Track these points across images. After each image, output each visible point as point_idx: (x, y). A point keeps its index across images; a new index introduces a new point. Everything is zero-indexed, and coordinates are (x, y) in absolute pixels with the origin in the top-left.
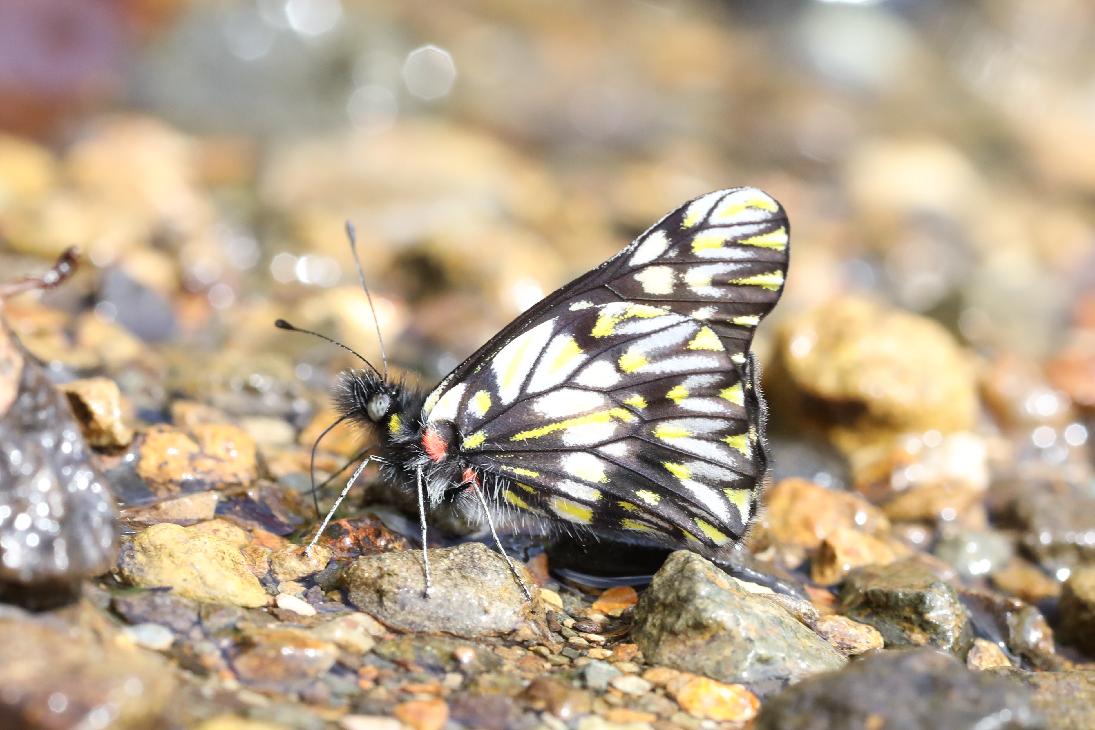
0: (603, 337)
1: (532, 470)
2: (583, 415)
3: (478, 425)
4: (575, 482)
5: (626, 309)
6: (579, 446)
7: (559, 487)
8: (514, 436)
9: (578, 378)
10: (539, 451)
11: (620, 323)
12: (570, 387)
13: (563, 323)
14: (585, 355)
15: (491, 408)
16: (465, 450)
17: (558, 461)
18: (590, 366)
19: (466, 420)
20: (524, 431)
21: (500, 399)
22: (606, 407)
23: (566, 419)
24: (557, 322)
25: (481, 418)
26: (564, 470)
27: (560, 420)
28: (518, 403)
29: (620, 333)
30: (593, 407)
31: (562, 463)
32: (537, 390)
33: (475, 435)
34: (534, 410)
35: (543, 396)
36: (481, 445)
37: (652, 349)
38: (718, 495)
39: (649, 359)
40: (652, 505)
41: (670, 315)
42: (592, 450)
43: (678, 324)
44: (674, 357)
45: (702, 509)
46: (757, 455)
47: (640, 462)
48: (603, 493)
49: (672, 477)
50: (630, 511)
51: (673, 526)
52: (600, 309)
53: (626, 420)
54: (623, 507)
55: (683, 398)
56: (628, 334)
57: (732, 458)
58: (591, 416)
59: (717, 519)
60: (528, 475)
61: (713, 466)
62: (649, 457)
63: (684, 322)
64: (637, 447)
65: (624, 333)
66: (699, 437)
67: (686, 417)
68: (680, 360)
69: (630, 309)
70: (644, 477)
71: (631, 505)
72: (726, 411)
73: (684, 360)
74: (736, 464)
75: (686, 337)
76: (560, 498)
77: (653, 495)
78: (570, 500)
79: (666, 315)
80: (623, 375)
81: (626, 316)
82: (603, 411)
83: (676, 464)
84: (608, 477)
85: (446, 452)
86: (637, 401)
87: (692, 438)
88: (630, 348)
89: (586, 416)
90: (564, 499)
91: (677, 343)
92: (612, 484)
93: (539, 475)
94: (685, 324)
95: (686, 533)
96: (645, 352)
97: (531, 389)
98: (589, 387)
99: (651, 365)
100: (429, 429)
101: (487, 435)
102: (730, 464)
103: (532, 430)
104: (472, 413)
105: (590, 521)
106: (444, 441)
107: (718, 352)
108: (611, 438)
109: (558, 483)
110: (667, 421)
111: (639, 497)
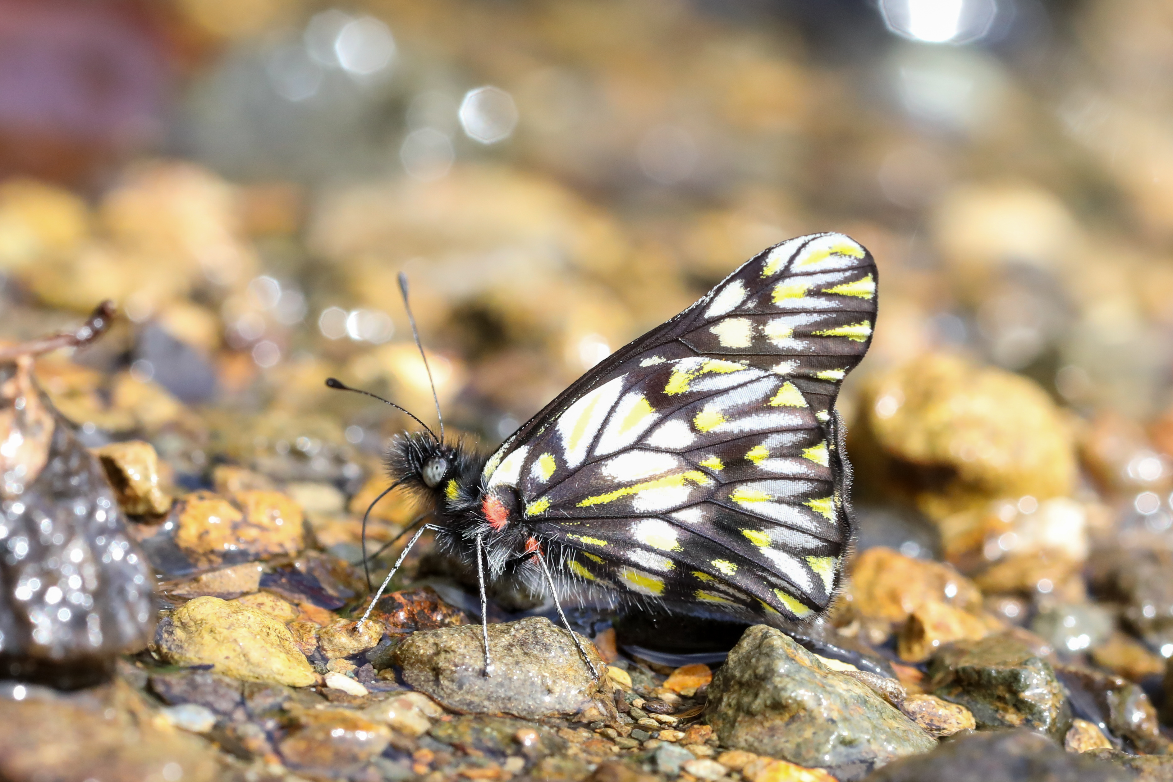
0: (677, 394)
1: (600, 538)
2: (655, 479)
3: (542, 491)
4: (646, 550)
5: (701, 364)
6: (650, 513)
7: (629, 556)
8: (580, 501)
9: (649, 438)
10: (608, 518)
11: (694, 379)
12: (641, 449)
13: (632, 380)
14: (658, 414)
15: (555, 471)
16: (528, 518)
17: (628, 529)
18: (662, 426)
19: (529, 485)
20: (592, 496)
21: (565, 462)
22: (680, 469)
23: (637, 482)
24: (627, 379)
25: (545, 482)
26: (635, 538)
27: (630, 484)
28: (584, 466)
29: (695, 390)
30: (666, 470)
31: (632, 531)
32: (605, 452)
33: (539, 501)
34: (602, 474)
35: (612, 459)
36: (545, 511)
37: (730, 407)
38: (799, 563)
39: (727, 417)
40: (729, 575)
41: (749, 369)
42: (665, 516)
43: (758, 379)
44: (753, 415)
45: (782, 579)
46: (842, 519)
47: (716, 529)
48: (676, 562)
49: (750, 544)
50: (705, 582)
51: (752, 598)
52: (673, 365)
53: (701, 484)
54: (698, 578)
55: (762, 458)
56: (704, 391)
57: (815, 523)
58: (663, 479)
59: (799, 590)
60: (595, 544)
61: (795, 532)
62: (726, 523)
63: (764, 377)
64: (713, 512)
65: (699, 390)
66: (780, 501)
67: (766, 479)
68: (761, 418)
69: (705, 364)
70: (720, 545)
71: (706, 575)
72: (810, 472)
73: (764, 418)
74: (819, 529)
75: (766, 393)
76: (630, 568)
77: (730, 565)
78: (641, 570)
79: (745, 370)
80: (698, 435)
81: (701, 372)
82: (677, 474)
83: (755, 530)
84: (682, 546)
85: (508, 520)
86: (714, 463)
87: (772, 501)
88: (706, 405)
89: (657, 479)
90: (634, 570)
91: (757, 400)
92: (685, 552)
93: (607, 544)
94: (765, 379)
95: (764, 605)
96: (722, 410)
97: (599, 452)
98: (661, 448)
99: (728, 424)
100: (489, 495)
101: (551, 501)
102: (813, 529)
103: (600, 495)
104: (535, 477)
105: (662, 592)
106: (505, 508)
107: (801, 409)
108: (684, 503)
109: (628, 552)
110: (745, 484)
111: (715, 566)
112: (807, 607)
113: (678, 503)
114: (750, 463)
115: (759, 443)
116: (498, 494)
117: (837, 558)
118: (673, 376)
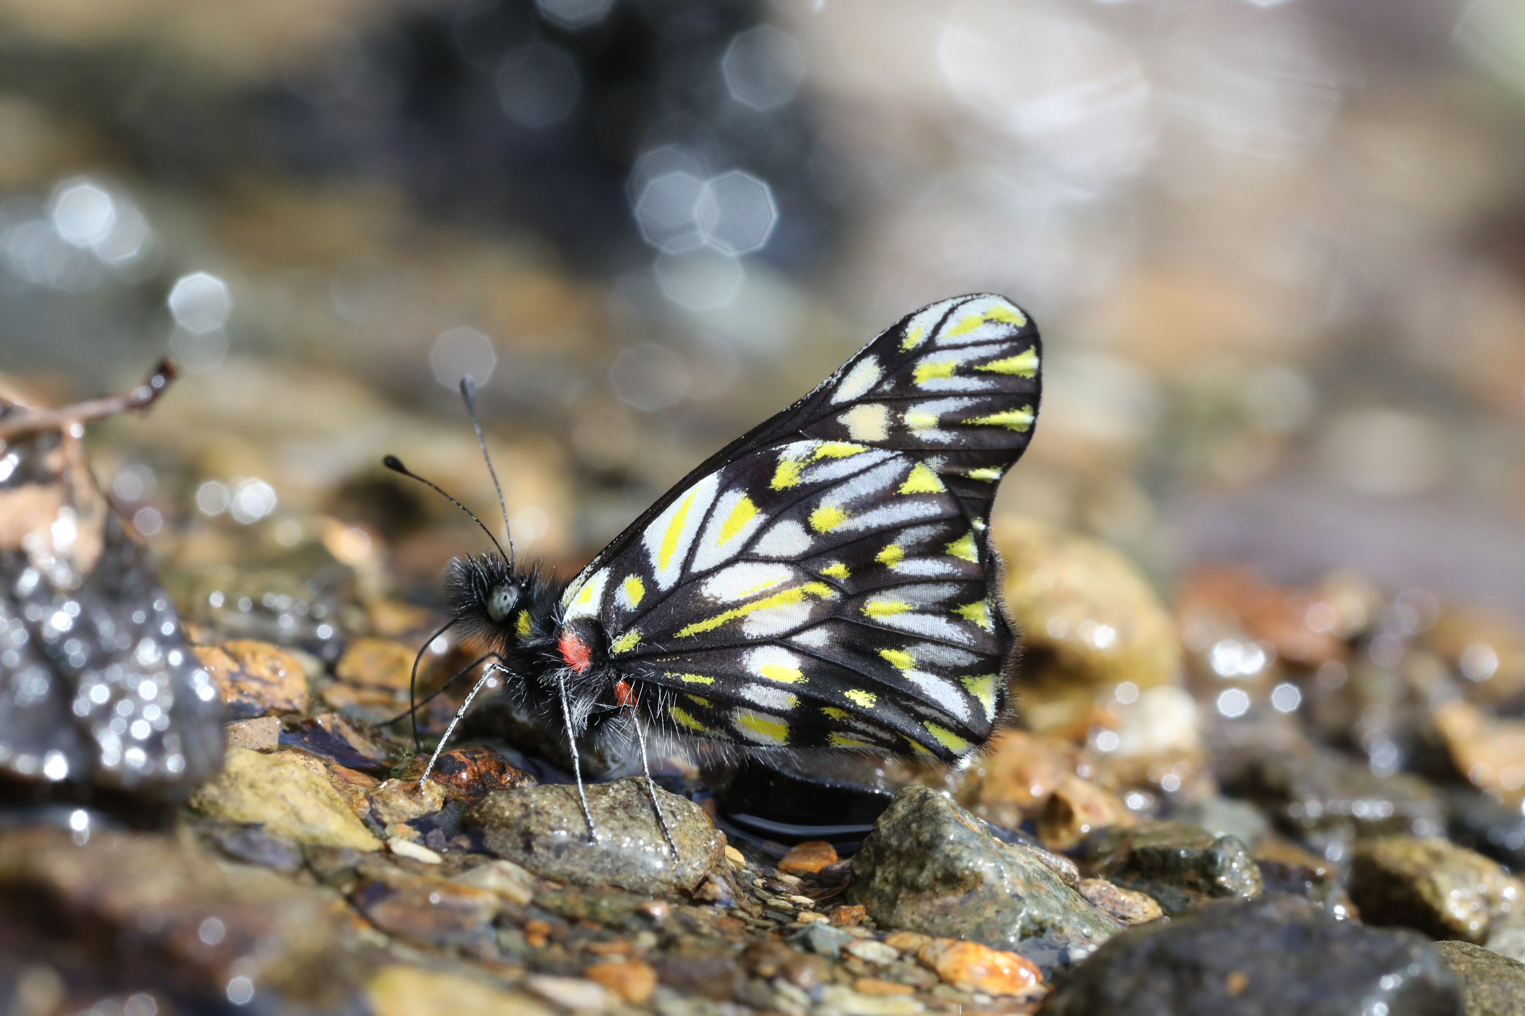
0: (786, 488)
1: (705, 674)
2: (767, 596)
3: (629, 621)
4: (762, 685)
5: (813, 448)
6: (765, 638)
7: (742, 694)
8: (678, 631)
9: (757, 546)
10: (713, 649)
11: (806, 468)
12: (747, 560)
13: (731, 475)
14: (765, 514)
15: (645, 596)
16: (615, 656)
17: (738, 660)
18: (771, 529)
19: (614, 616)
20: (692, 624)
21: (656, 584)
22: (797, 582)
23: (745, 602)
24: (723, 476)
25: (633, 611)
26: (748, 671)
27: (737, 605)
28: (679, 586)
29: (807, 482)
30: (780, 583)
31: (744, 662)
32: (704, 568)
33: (627, 634)
34: (702, 595)
35: (713, 575)
36: (635, 647)
37: (851, 499)
38: (953, 686)
39: (849, 512)
40: (867, 707)
41: (872, 451)
42: (783, 641)
43: (884, 462)
44: (881, 506)
45: (933, 708)
46: (1001, 627)
47: (847, 652)
48: (800, 696)
49: (890, 668)
50: (838, 720)
51: (896, 735)
52: (779, 452)
53: (824, 597)
54: (829, 715)
55: (897, 560)
56: (819, 481)
57: (967, 634)
58: (777, 595)
59: (954, 719)
60: (700, 682)
61: (944, 648)
62: (858, 644)
63: (891, 459)
64: (842, 632)
65: (812, 481)
66: (923, 611)
67: (903, 585)
68: (890, 510)
69: (818, 448)
70: (853, 671)
71: (838, 711)
72: (956, 571)
73: (894, 509)
74: (973, 641)
75: (894, 478)
76: (745, 709)
77: (867, 695)
78: (758, 711)
79: (866, 452)
80: (815, 537)
81: (814, 458)
82: (793, 588)
83: (895, 649)
84: (806, 676)
85: (590, 660)
86: (837, 569)
87: (913, 612)
88: (823, 499)
89: (771, 596)
90: (750, 711)
91: (884, 488)
92: (811, 684)
93: (714, 681)
94: (891, 461)
95: (915, 745)
96: (842, 504)
97: (696, 567)
98: (772, 557)
99: (851, 520)
100: (566, 632)
101: (642, 634)
102: (966, 641)
103: (701, 622)
104: (621, 604)
105: (787, 740)
106: (586, 646)
107: (939, 494)
108: (806, 623)
109: (741, 690)
110: (878, 593)
111: (849, 698)
112: (966, 740)
113: (798, 623)
114: (883, 566)
115: (891, 541)
117: (998, 674)
118: (780, 467)
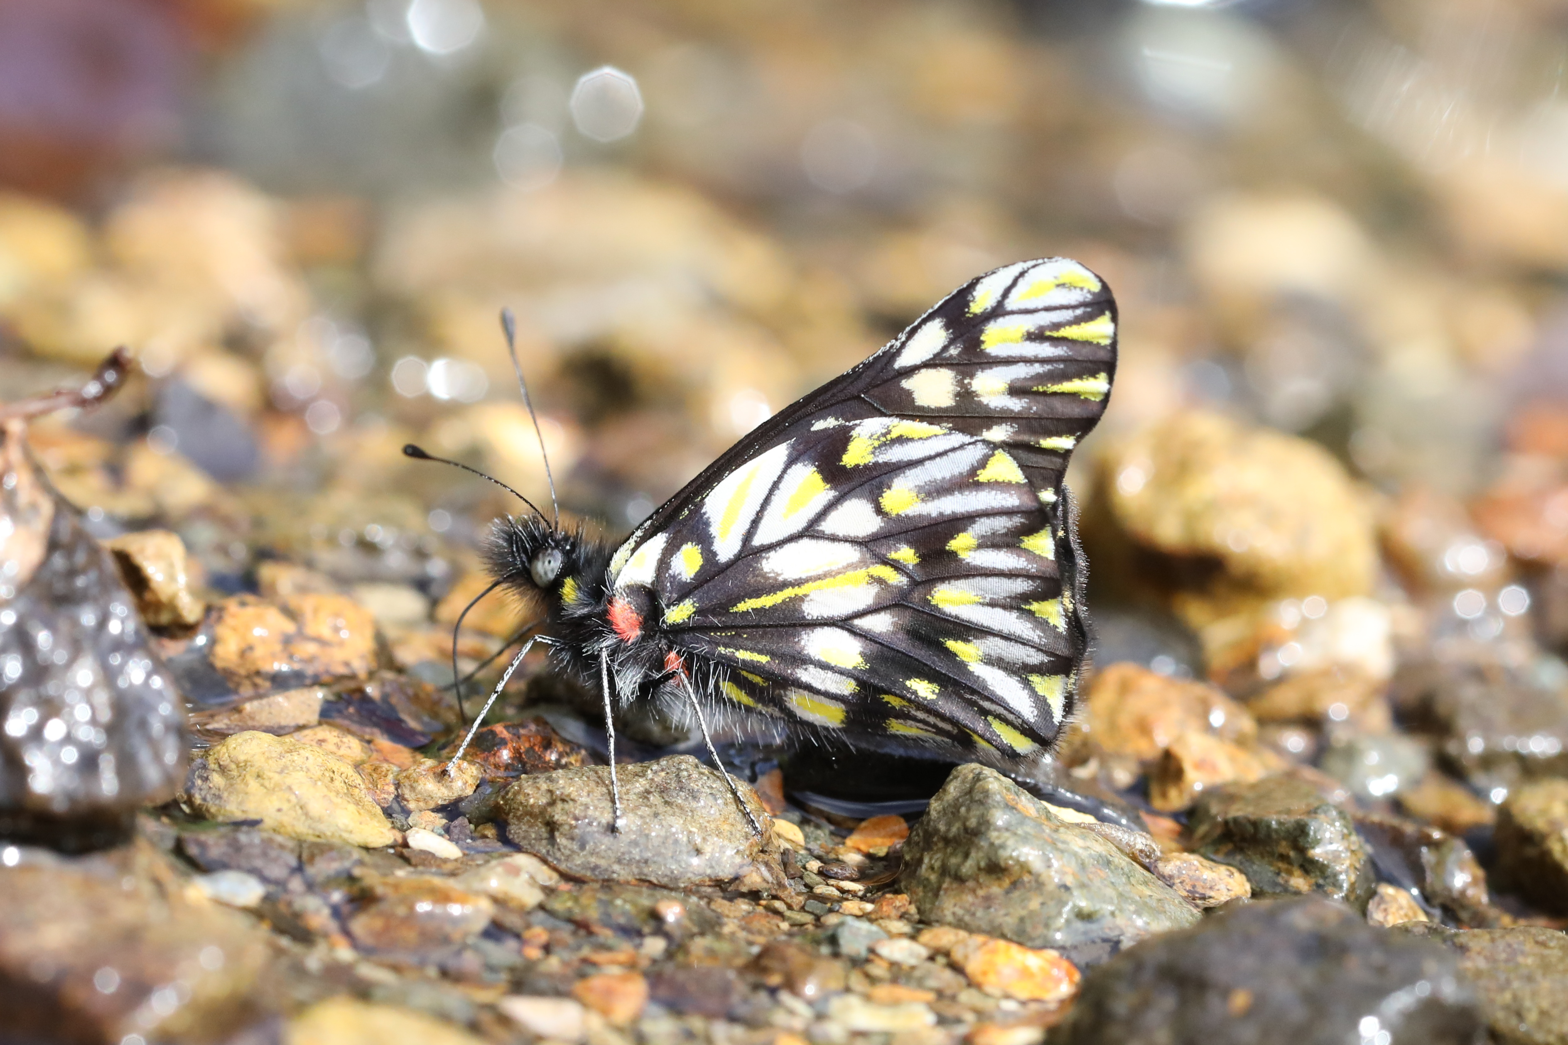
0: (857, 466)
1: (760, 652)
2: (831, 576)
3: (685, 591)
4: (820, 668)
5: (888, 427)
6: (826, 619)
7: (799, 676)
8: (735, 605)
9: (823, 523)
10: (770, 626)
11: (880, 446)
12: (812, 537)
13: (801, 447)
14: (833, 491)
15: (702, 566)
16: (667, 626)
17: (796, 640)
18: (839, 507)
19: (668, 584)
20: (750, 598)
21: (715, 554)
22: (863, 563)
23: (807, 580)
24: (793, 447)
25: (689, 581)
26: (806, 652)
27: (799, 583)
28: (739, 559)
29: (880, 461)
30: (845, 564)
31: (803, 643)
32: (766, 541)
33: (681, 604)
34: (762, 570)
35: (775, 550)
36: (689, 618)
37: (925, 482)
38: (1019, 683)
39: (923, 495)
40: (928, 699)
41: (950, 434)
42: (844, 623)
43: (962, 447)
45: (998, 704)
46: (1074, 627)
47: (911, 639)
48: (860, 682)
49: (955, 659)
50: (897, 708)
51: (958, 728)
52: (852, 428)
53: (890, 582)
54: (888, 703)
55: (969, 549)
56: (893, 461)
57: (1038, 632)
58: (841, 576)
59: (1019, 717)
60: (755, 659)
61: (1013, 643)
62: (923, 632)
63: (970, 444)
64: (906, 618)
65: (886, 461)
66: (993, 604)
67: (974, 576)
68: (965, 497)
69: (894, 427)
70: (917, 660)
71: (898, 699)
72: (1030, 566)
73: (970, 496)
74: (1044, 640)
75: (972, 465)
76: (800, 690)
77: (930, 686)
78: (814, 693)
79: (945, 434)
80: (885, 519)
81: (889, 437)
82: (859, 569)
83: (962, 641)
84: (867, 661)
85: (641, 629)
86: (906, 554)
87: (983, 604)
88: (896, 480)
89: (834, 577)
90: (806, 693)
91: (961, 474)
92: (872, 671)
93: (769, 660)
94: (971, 447)
95: (976, 738)
96: (916, 486)
97: (758, 541)
98: (838, 536)
99: (924, 504)
100: (617, 597)
101: (698, 605)
102: (1037, 640)
103: (760, 597)
104: (676, 574)
105: (842, 722)
106: (638, 614)
107: (1018, 485)
108: (869, 607)
109: (797, 671)
110: (947, 582)
111: (910, 688)
112: (1030, 740)
113: (861, 606)
114: (953, 555)
115: (964, 530)
116: (628, 597)
117: (1068, 676)
118: (852, 443)
